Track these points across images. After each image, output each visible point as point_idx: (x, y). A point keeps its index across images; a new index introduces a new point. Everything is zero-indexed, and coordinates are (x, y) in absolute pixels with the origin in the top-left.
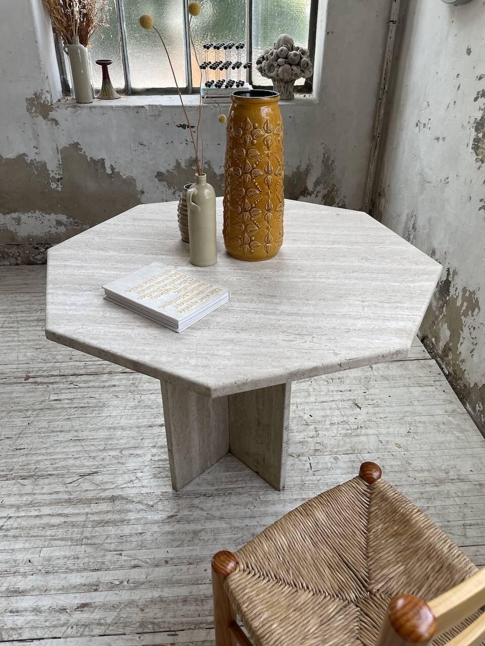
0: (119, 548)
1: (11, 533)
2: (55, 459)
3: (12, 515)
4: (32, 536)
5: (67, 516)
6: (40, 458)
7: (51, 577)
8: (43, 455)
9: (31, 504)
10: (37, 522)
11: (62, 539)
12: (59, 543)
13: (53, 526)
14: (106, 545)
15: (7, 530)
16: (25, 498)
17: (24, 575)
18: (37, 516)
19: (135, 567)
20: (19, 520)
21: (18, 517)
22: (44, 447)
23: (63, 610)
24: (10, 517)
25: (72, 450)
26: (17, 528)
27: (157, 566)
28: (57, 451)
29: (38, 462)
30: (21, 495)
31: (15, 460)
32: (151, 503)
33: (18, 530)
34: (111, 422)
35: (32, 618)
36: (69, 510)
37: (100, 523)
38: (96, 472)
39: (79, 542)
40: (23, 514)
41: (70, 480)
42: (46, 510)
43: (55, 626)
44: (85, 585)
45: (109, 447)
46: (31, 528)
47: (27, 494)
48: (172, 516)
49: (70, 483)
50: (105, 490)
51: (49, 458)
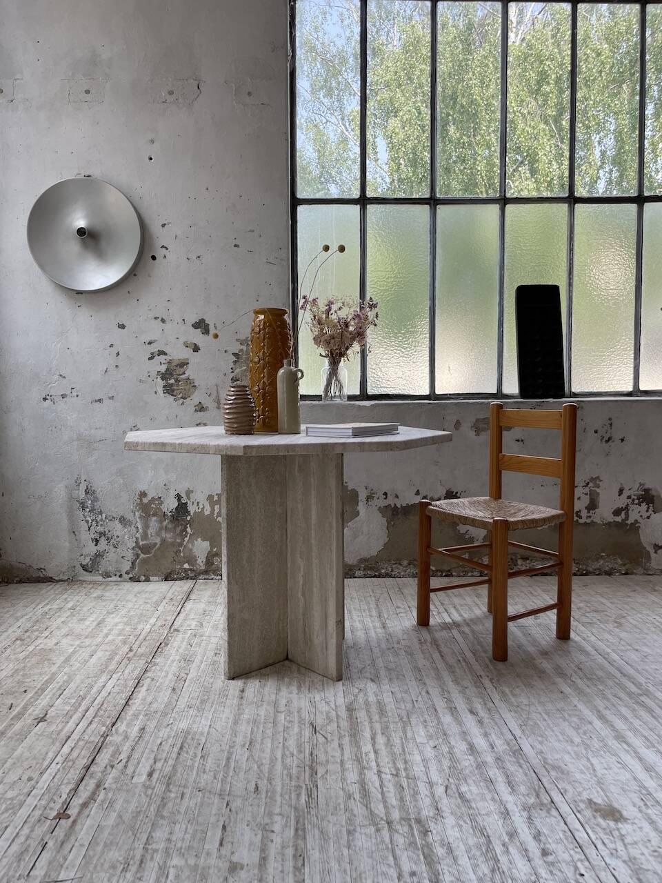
0: (411, 702)
1: (401, 765)
2: (284, 755)
3: (375, 771)
4: (404, 751)
5: (375, 733)
6: (279, 767)
7: (449, 732)
8: (273, 766)
9: (358, 759)
10: (383, 752)
11: (405, 733)
12: (409, 734)
13: (388, 740)
14: (407, 708)
15: (398, 769)
16: (348, 765)
17: (451, 748)
18: (376, 752)
19: (427, 692)
20: (381, 764)
21: (378, 765)
22: (259, 767)
23: (480, 722)
24: (379, 771)
25: (269, 745)
26: (394, 763)
27: (425, 684)
28: (268, 756)
29: (285, 767)
30: (343, 770)
31: (279, 789)
32: (357, 691)
33: (397, 763)
34: (224, 724)
35: (493, 735)
36: (367, 734)
37: (382, 714)
38: (312, 724)
39: (405, 723)
40: (373, 764)
41: (321, 740)
42: (367, 748)
43: (496, 724)
44: (452, 714)
45: (271, 720)
46: (393, 754)
47: (342, 766)
48: (372, 680)
49: (326, 739)
50: (338, 716)
51: (280, 760)
